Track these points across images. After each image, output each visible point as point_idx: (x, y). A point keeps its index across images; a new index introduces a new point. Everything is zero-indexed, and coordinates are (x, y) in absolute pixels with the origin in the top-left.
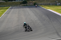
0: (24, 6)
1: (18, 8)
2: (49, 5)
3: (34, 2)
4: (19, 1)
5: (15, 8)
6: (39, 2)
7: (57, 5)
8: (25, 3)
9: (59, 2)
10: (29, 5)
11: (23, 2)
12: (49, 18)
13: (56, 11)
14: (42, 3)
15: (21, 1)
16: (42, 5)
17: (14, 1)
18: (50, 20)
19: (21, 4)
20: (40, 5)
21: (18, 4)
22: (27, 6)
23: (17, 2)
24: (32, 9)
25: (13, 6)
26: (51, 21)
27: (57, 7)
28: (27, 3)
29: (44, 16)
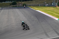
0: (14, 7)
1: (8, 9)
2: (37, 6)
3: (23, 3)
4: (8, 2)
5: (4, 9)
6: (28, 3)
7: (45, 6)
8: (14, 4)
9: (48, 3)
10: (18, 6)
11: (13, 3)
12: (38, 18)
13: (45, 11)
14: (31, 4)
15: (10, 2)
16: (31, 6)
17: (3, 2)
18: (39, 20)
19: (10, 5)
20: (29, 6)
21: (7, 5)
22: (17, 7)
23: (7, 3)
24: (21, 10)
25: (3, 7)
26: (40, 22)
27: (45, 8)
28: (16, 4)
29: (32, 17)
